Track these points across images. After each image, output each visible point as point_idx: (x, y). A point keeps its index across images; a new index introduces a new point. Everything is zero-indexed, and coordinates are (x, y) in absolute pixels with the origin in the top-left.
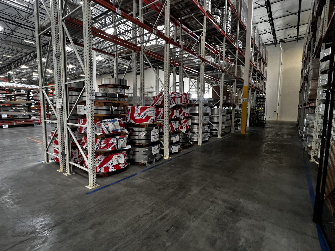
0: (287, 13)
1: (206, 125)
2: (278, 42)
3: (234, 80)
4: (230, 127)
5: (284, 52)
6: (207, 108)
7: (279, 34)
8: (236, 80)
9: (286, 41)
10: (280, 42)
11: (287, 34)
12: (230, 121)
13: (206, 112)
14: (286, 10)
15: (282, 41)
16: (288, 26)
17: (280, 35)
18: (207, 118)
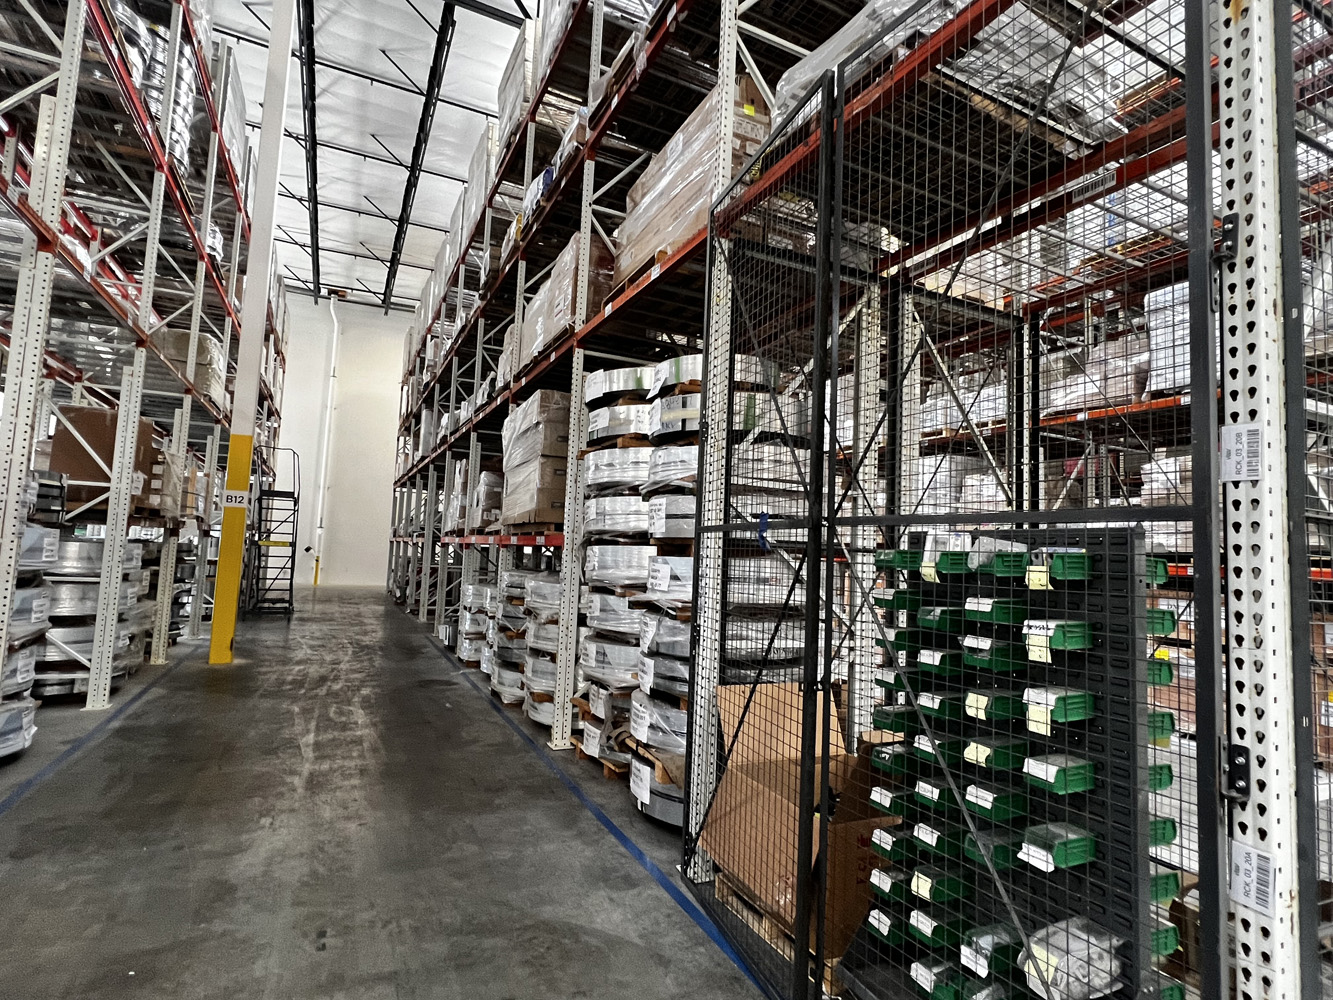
0: (366, 206)
1: (23, 646)
2: (324, 292)
3: (181, 400)
4: (149, 634)
5: (342, 332)
6: (42, 537)
7: (329, 263)
8: (188, 400)
9: (349, 298)
10: (329, 294)
11: (358, 275)
12: (149, 604)
13: (32, 564)
14: (364, 192)
15: (337, 292)
16: (362, 252)
17: (334, 270)
18: (35, 603)
